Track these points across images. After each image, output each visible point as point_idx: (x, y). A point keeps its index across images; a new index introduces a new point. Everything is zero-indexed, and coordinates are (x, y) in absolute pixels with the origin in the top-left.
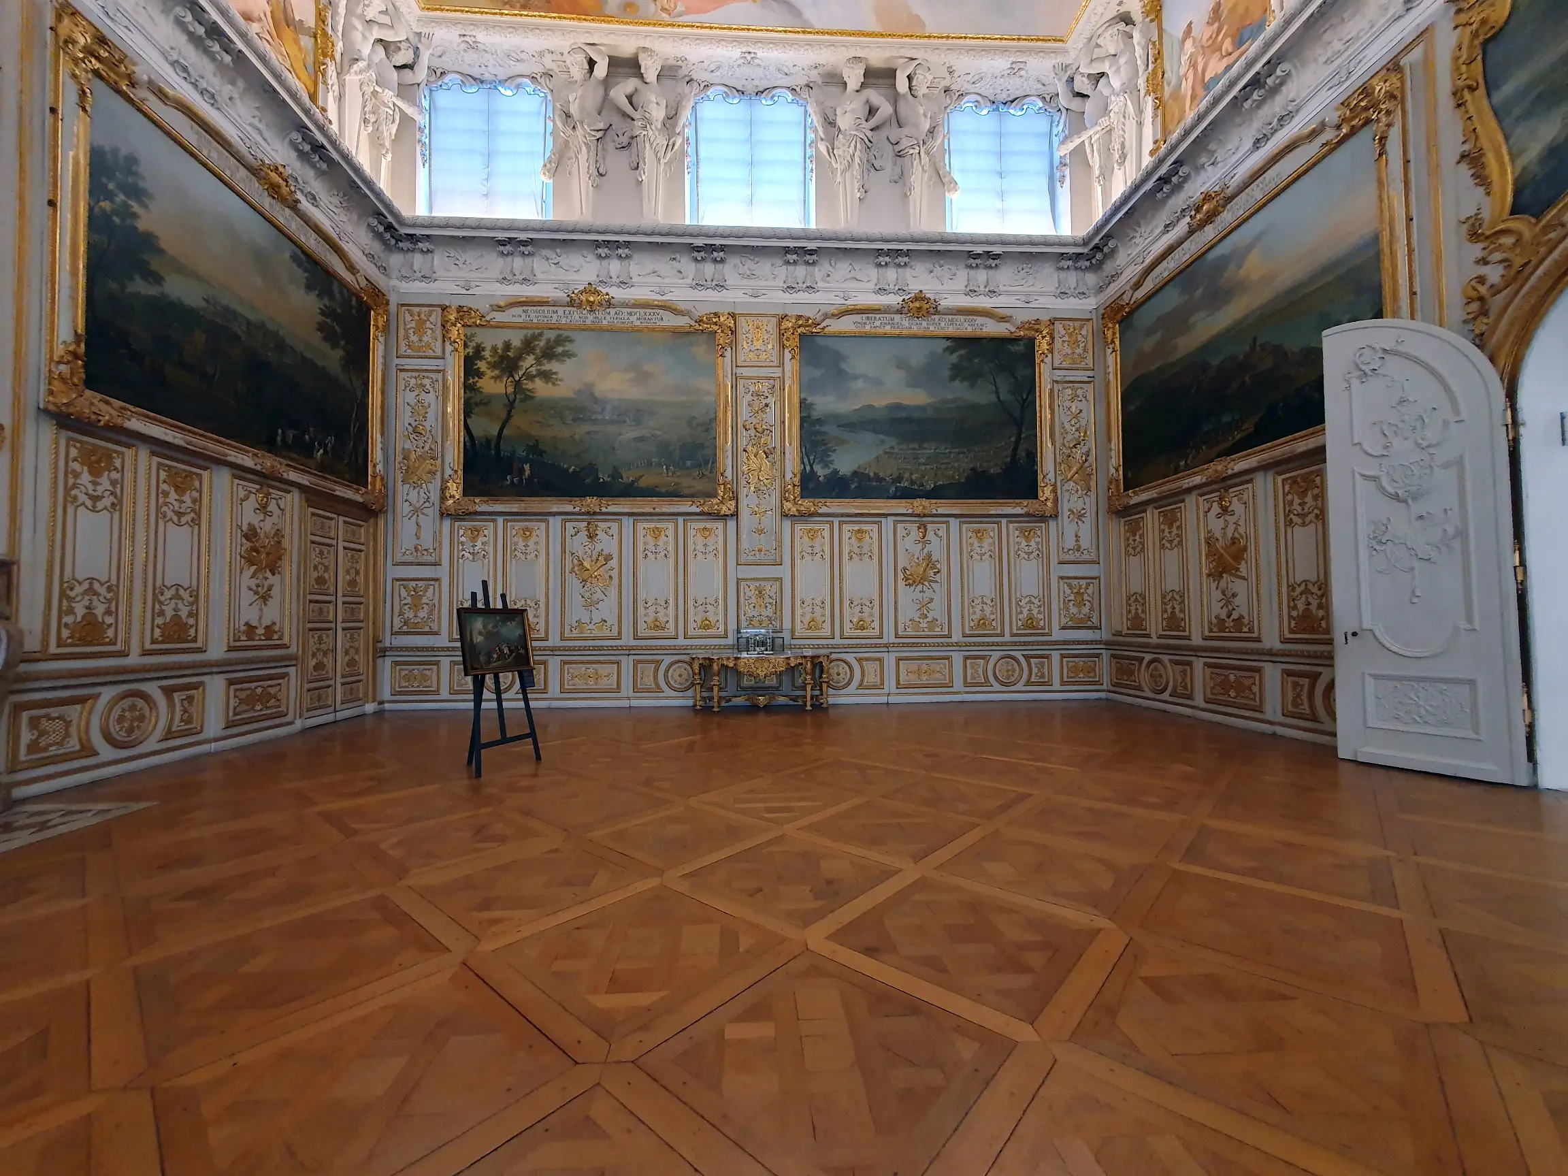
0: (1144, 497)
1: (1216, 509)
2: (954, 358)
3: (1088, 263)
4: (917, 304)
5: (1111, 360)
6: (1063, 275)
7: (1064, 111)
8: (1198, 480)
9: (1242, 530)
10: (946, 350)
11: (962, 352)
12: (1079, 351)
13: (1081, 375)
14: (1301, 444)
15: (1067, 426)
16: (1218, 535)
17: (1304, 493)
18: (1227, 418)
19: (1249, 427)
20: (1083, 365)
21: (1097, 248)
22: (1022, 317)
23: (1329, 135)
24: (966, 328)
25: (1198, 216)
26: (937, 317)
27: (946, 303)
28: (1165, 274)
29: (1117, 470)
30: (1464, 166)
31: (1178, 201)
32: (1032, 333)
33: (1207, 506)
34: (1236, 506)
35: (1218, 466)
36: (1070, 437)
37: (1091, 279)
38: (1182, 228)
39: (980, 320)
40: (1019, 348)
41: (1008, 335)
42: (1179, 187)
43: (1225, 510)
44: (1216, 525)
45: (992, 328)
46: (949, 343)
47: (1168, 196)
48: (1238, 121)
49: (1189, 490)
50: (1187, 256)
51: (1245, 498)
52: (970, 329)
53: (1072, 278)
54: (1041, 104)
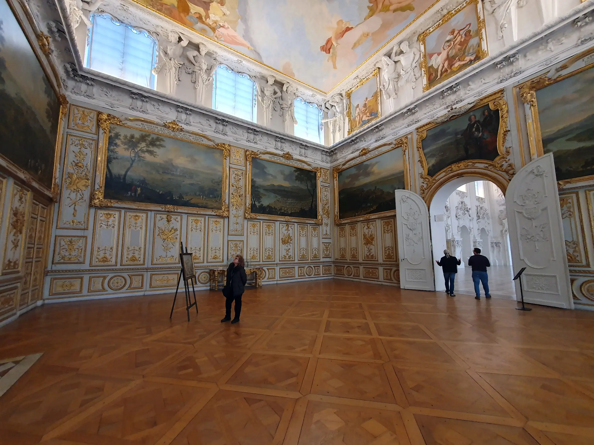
0: (346, 221)
1: (366, 227)
2: (296, 174)
3: (329, 154)
4: (287, 156)
5: (335, 182)
6: (323, 156)
7: (322, 111)
8: (362, 219)
9: (373, 233)
10: (294, 171)
11: (298, 172)
12: (326, 178)
13: (327, 185)
14: (389, 213)
15: (324, 199)
16: (367, 233)
17: (388, 225)
18: (369, 204)
19: (375, 207)
20: (327, 182)
21: (332, 151)
22: (314, 165)
23: (393, 146)
25: (362, 153)
26: (292, 161)
27: (295, 157)
28: (352, 164)
29: (337, 213)
30: (419, 162)
31: (356, 146)
32: (316, 171)
33: (364, 226)
34: (371, 226)
35: (367, 216)
36: (324, 202)
37: (329, 158)
38: (357, 154)
39: (303, 164)
40: (313, 174)
41: (310, 170)
42: (356, 143)
43: (368, 227)
44: (366, 231)
45: (306, 167)
46: (294, 169)
47: (353, 145)
48: (371, 134)
49: (359, 221)
50: (358, 162)
51: (374, 225)
52: (301, 166)
53: (324, 157)
54: (317, 106)
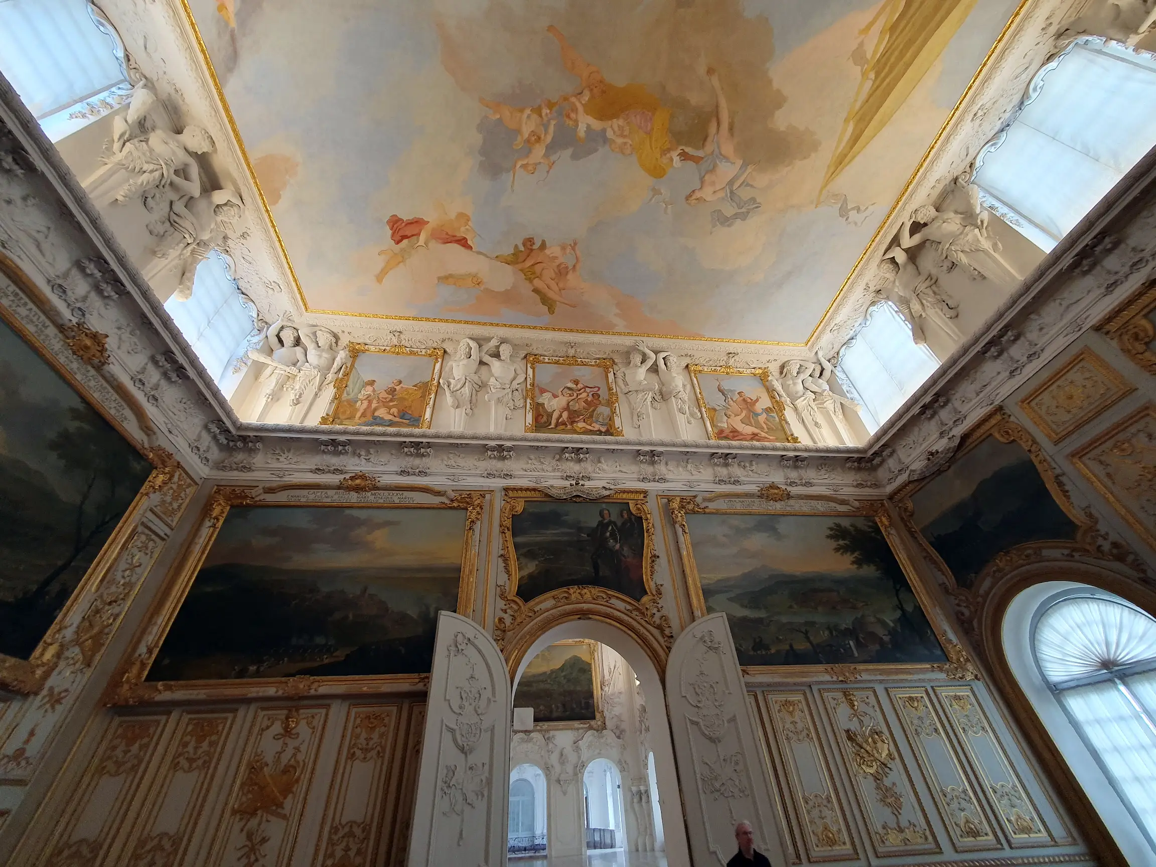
0: (179, 695)
1: (277, 728)
2: (73, 426)
3: (225, 442)
4: (88, 342)
5: (205, 532)
6: (204, 434)
8: (271, 691)
9: (300, 757)
10: (73, 410)
11: (86, 427)
12: (175, 505)
16: (269, 758)
17: (373, 729)
19: (341, 654)
20: (169, 520)
21: (244, 439)
22: (162, 442)
24: (112, 407)
25: (350, 482)
26: (93, 372)
27: (114, 369)
28: (303, 500)
29: (150, 651)
30: (500, 560)
31: (335, 461)
32: (157, 461)
33: (266, 723)
34: (303, 729)
35: (301, 684)
36: (113, 589)
37: (215, 454)
38: (335, 479)
39: (128, 412)
40: (137, 467)
41: (139, 447)
42: (337, 453)
43: (287, 732)
44: (269, 747)
45: (131, 428)
47: (329, 453)
48: (393, 452)
49: (247, 701)
50: (329, 500)
51: (315, 723)
52: (113, 412)
53: (206, 440)
54: (255, 316)
